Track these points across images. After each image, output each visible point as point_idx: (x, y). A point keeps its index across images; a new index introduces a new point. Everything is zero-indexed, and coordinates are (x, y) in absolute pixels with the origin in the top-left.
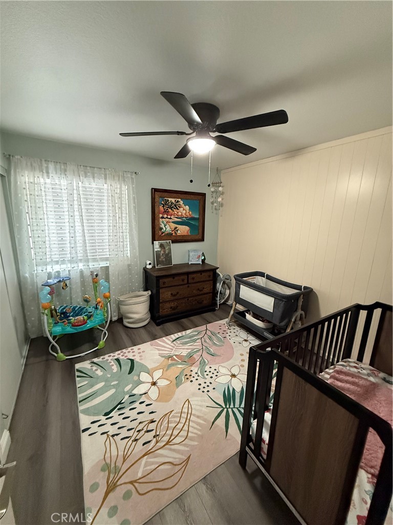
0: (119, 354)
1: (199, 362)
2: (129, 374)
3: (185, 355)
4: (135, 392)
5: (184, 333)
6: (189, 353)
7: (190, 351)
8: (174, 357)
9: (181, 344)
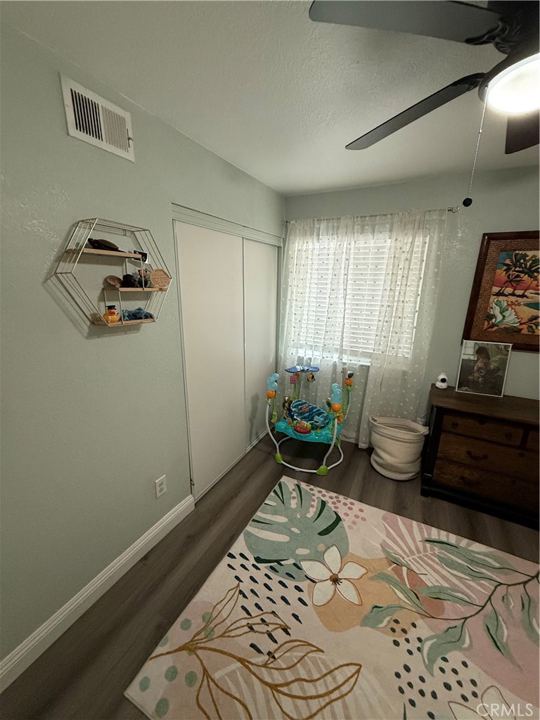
0: (331, 498)
1: (445, 625)
2: (319, 534)
3: (430, 585)
4: (304, 565)
5: (464, 542)
6: (441, 589)
7: (447, 585)
8: (404, 569)
9: (439, 557)
